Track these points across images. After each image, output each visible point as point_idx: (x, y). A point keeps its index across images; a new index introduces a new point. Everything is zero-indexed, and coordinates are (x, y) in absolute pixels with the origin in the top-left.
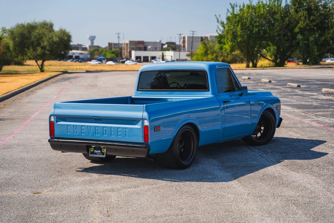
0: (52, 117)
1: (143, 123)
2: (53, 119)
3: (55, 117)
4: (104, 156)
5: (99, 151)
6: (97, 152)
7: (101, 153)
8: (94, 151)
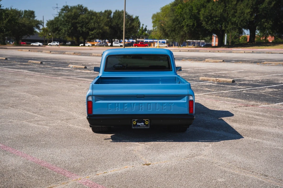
0: (90, 97)
1: (188, 98)
2: (90, 99)
3: (94, 97)
4: (148, 127)
5: (142, 123)
6: (140, 124)
7: (144, 125)
8: (137, 124)
